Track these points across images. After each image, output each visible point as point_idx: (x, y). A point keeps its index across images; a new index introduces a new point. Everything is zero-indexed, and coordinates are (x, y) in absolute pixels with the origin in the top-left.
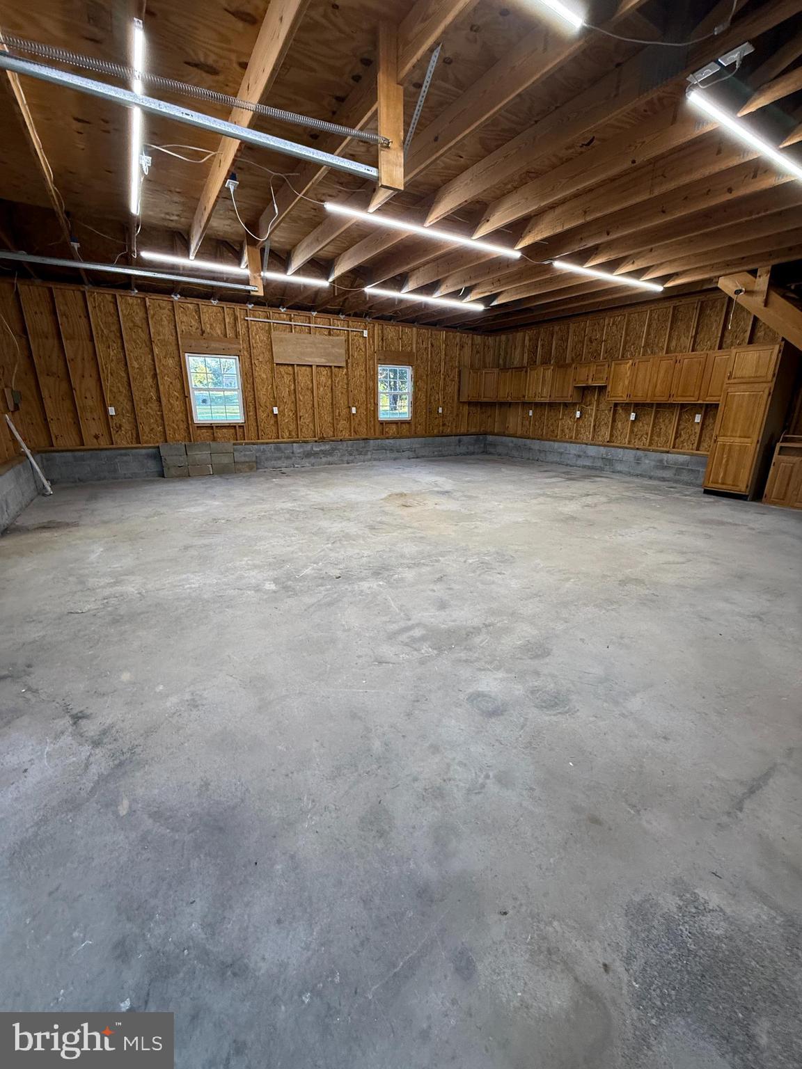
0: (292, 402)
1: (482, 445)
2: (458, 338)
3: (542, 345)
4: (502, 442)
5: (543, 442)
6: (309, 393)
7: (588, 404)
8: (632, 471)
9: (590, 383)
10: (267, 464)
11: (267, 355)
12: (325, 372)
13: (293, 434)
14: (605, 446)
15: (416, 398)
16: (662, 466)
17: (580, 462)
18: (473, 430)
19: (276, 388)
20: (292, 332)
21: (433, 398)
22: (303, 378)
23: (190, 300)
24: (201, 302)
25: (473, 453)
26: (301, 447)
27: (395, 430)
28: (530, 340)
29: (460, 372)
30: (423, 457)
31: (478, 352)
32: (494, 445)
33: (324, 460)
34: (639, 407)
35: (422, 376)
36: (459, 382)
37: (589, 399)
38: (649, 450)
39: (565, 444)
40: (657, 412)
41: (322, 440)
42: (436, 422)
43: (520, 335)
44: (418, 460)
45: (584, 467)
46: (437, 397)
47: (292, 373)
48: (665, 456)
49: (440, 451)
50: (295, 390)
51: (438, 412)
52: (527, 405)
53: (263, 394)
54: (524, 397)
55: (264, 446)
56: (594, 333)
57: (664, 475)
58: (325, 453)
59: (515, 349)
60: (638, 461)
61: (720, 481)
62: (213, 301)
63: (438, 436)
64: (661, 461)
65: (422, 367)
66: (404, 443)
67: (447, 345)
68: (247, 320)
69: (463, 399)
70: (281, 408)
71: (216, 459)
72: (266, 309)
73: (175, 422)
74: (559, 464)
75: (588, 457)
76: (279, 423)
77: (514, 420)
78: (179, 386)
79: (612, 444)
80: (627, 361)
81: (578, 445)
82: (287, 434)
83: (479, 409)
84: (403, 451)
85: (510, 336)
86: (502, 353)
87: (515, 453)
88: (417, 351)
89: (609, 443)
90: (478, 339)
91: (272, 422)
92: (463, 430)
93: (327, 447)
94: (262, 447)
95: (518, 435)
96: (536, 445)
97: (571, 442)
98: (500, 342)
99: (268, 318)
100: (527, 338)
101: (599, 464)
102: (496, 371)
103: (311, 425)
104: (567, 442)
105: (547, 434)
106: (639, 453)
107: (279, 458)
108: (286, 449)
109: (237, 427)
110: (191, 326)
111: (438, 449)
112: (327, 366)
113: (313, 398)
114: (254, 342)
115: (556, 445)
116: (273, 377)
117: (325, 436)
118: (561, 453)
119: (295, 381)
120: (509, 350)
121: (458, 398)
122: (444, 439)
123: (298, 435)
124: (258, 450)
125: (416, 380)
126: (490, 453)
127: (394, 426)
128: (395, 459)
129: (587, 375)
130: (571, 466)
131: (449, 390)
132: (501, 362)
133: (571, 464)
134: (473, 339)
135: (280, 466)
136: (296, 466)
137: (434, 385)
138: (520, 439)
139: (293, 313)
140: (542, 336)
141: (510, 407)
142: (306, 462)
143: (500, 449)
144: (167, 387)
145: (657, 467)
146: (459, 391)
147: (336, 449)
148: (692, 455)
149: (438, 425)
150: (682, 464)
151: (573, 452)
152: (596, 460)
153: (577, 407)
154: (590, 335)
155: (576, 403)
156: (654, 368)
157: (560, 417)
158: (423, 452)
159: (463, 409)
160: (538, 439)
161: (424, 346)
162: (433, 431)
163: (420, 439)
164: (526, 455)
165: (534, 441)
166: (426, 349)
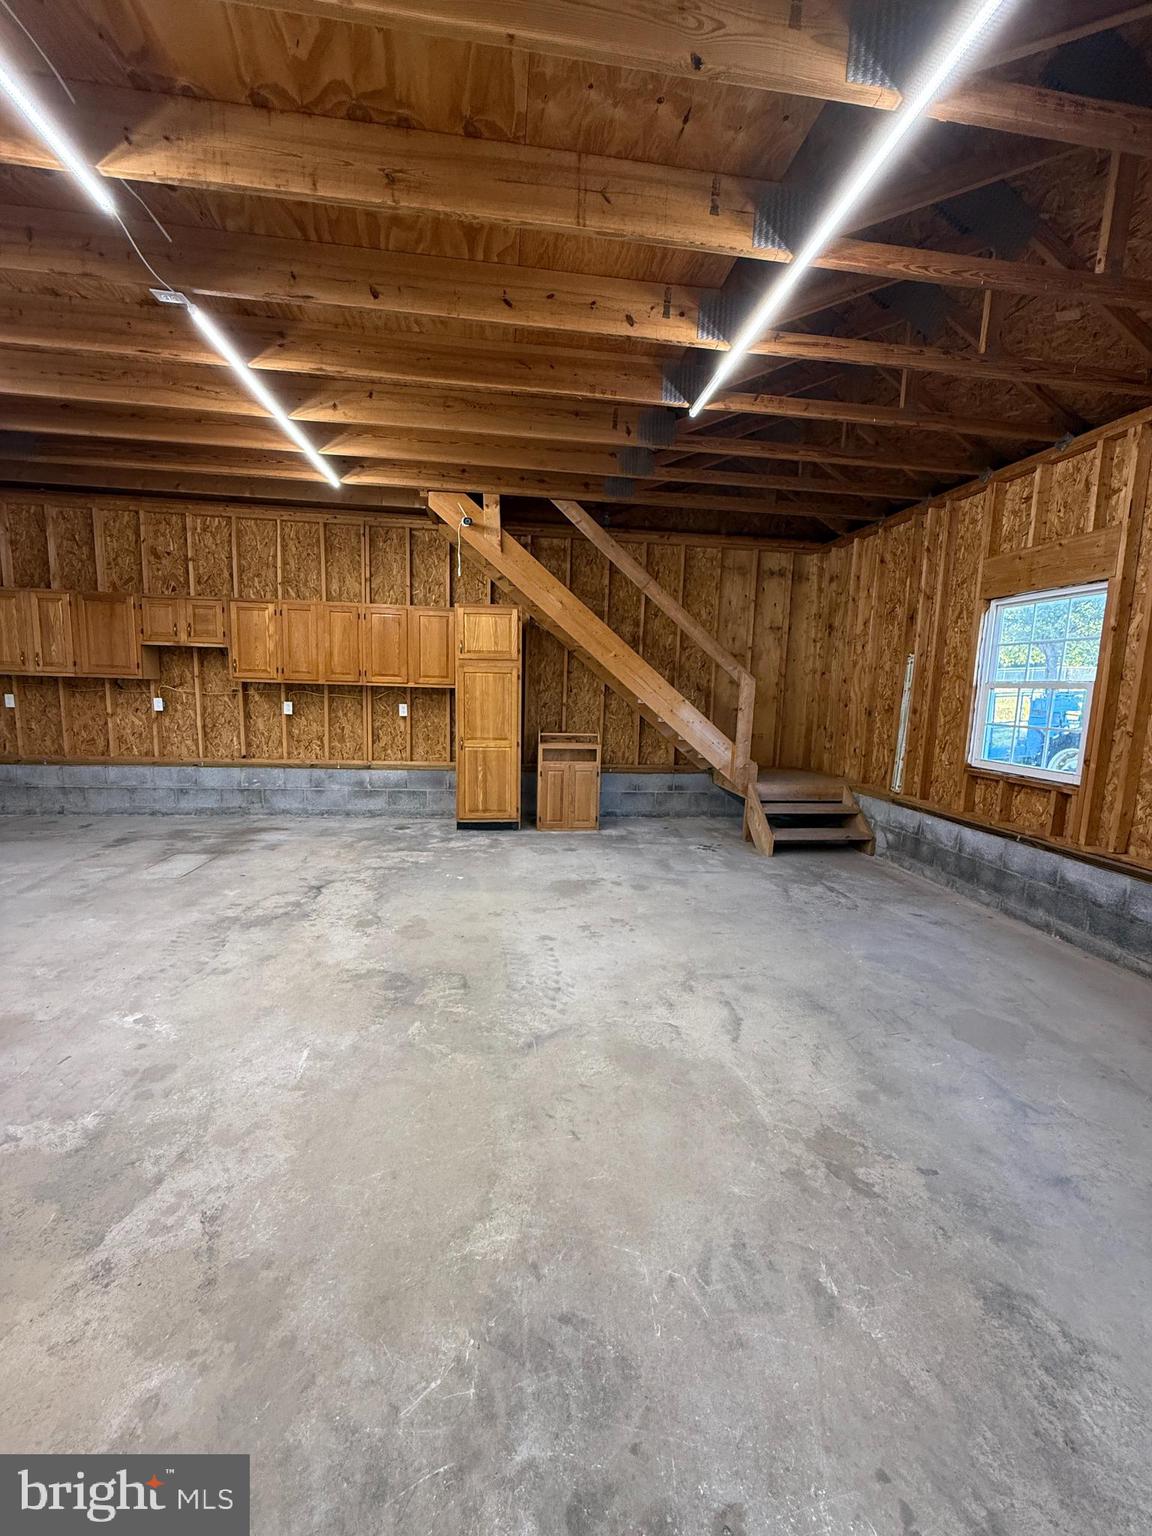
7: (178, 683)
8: (310, 808)
9: (183, 639)
14: (239, 766)
16: (363, 791)
17: (186, 804)
34: (294, 690)
37: (176, 672)
38: (334, 767)
39: (140, 770)
40: (331, 700)
45: (200, 812)
48: (366, 775)
56: (161, 539)
57: (372, 807)
60: (318, 788)
61: (481, 808)
64: (361, 783)
74: (131, 814)
75: (205, 790)
79: (249, 761)
80: (263, 606)
81: (173, 769)
89: (246, 759)
96: (48, 777)
97: (154, 764)
101: (236, 801)
104: (142, 764)
105: (75, 748)
106: (317, 773)
118: (132, 790)
129: (172, 624)
130: (164, 814)
133: (163, 810)
145: (356, 795)
148: (409, 769)
150: (396, 785)
151: (163, 784)
152: (226, 796)
153: (152, 687)
154: (150, 542)
155: (148, 681)
156: (321, 624)
157: (109, 710)
160: (50, 763)
164: (20, 803)
165: (38, 768)
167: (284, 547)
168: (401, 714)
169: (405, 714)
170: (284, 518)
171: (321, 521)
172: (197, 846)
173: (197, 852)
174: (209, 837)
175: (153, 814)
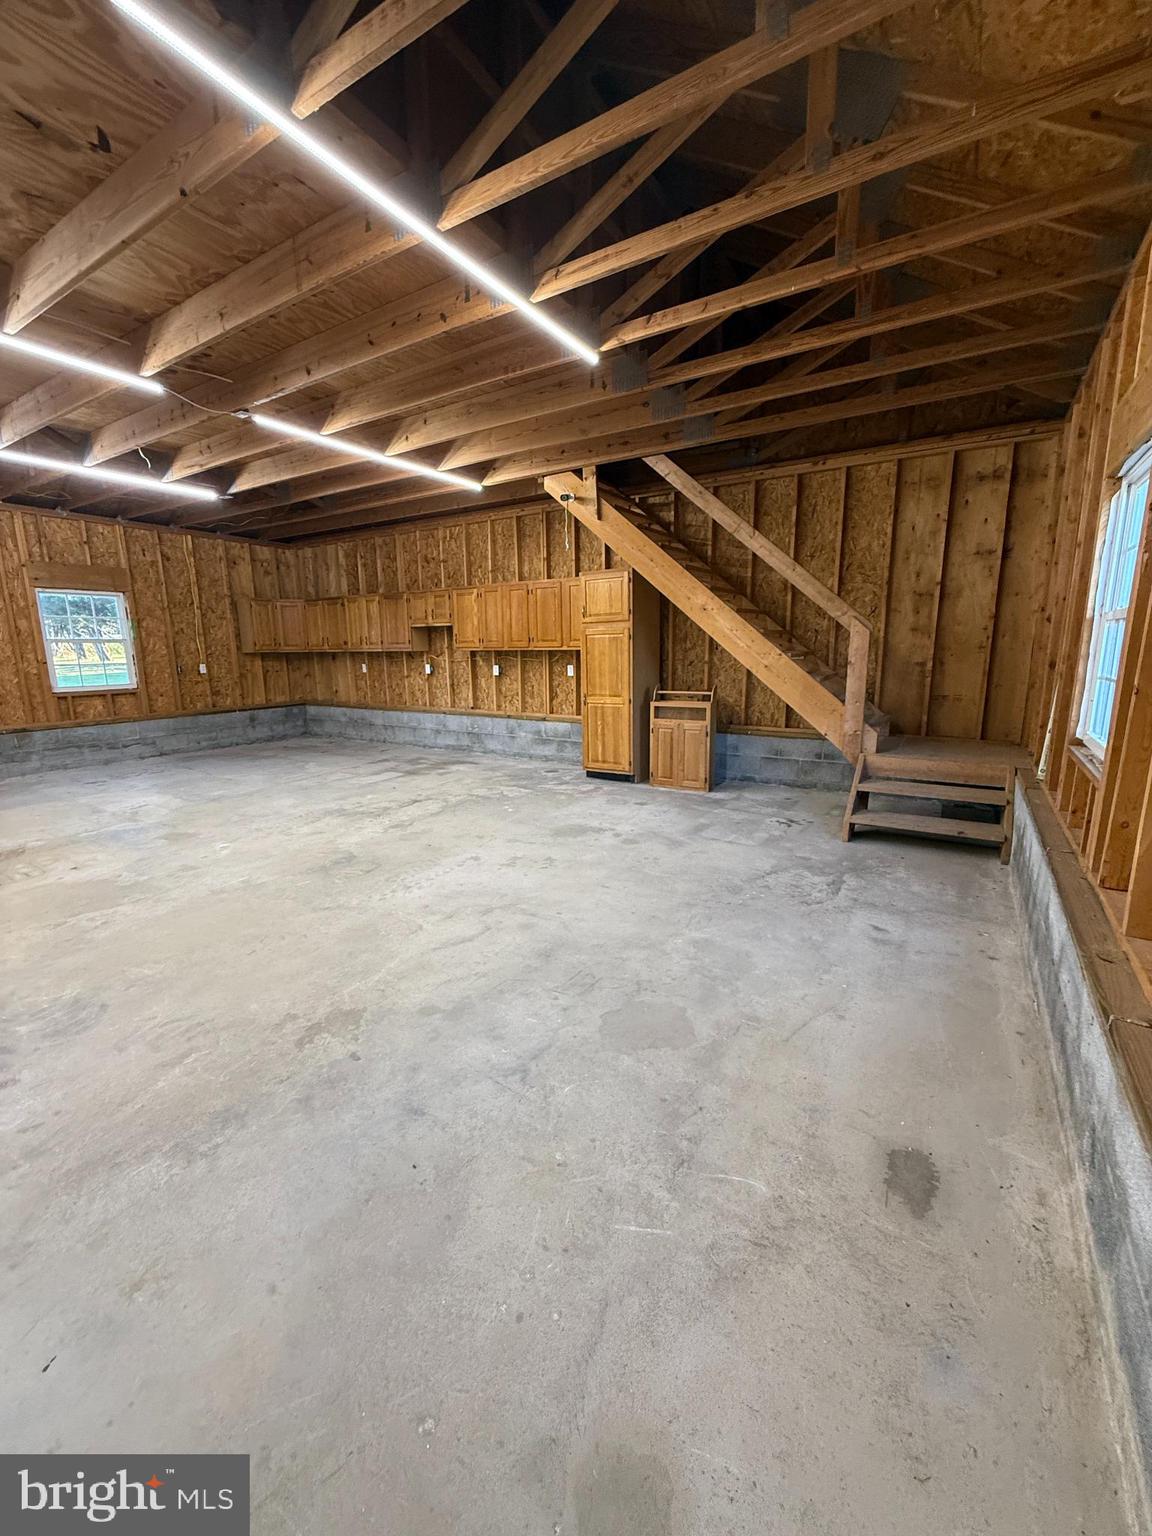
1: (300, 723)
2: (220, 551)
3: (364, 565)
4: (330, 716)
5: (386, 712)
7: (439, 652)
8: (507, 750)
9: (432, 622)
14: (469, 715)
15: (144, 649)
16: (541, 739)
17: (441, 741)
18: (280, 699)
21: (183, 648)
25: (284, 737)
27: (100, 707)
28: (345, 557)
29: (234, 605)
30: (174, 752)
34: (502, 656)
35: (149, 610)
36: (237, 621)
37: (438, 645)
38: (521, 718)
39: (419, 715)
40: (524, 664)
42: (199, 689)
43: (331, 549)
44: (162, 759)
45: (447, 747)
46: (192, 646)
48: (542, 725)
49: (210, 739)
51: (198, 671)
52: (356, 656)
54: (346, 643)
57: (547, 753)
59: (327, 571)
60: (512, 734)
61: (600, 759)
63: (204, 714)
64: (538, 732)
65: (149, 594)
66: (124, 730)
67: (198, 559)
69: (249, 649)
75: (449, 732)
77: (344, 680)
79: (477, 711)
80: (471, 591)
81: (434, 715)
85: (318, 550)
86: (310, 576)
87: (351, 732)
88: (133, 567)
89: (474, 710)
92: (260, 699)
95: (352, 704)
96: (378, 717)
97: (425, 711)
98: (304, 558)
100: (341, 553)
101: (465, 741)
104: (421, 711)
105: (392, 699)
106: (512, 722)
111: (206, 736)
115: (405, 716)
118: (415, 729)
120: (319, 572)
121: (239, 648)
122: (220, 718)
125: (138, 617)
126: (316, 735)
127: (98, 703)
128: (107, 762)
129: (425, 610)
130: (431, 747)
131: (217, 633)
132: (311, 589)
133: (429, 744)
137: (183, 626)
138: (355, 710)
140: (360, 550)
141: (334, 658)
143: (329, 727)
145: (536, 742)
146: (238, 635)
148: (572, 722)
149: (203, 695)
150: (563, 736)
151: (429, 725)
152: (461, 736)
153: (425, 657)
154: (424, 552)
155: (422, 652)
156: (505, 601)
157: (406, 674)
158: (173, 743)
159: (252, 666)
160: (381, 709)
161: (149, 558)
162: (195, 706)
163: (164, 722)
164: (367, 734)
165: (375, 712)
166: (153, 563)
167: (494, 542)
168: (569, 674)
169: (572, 674)
170: (493, 518)
171: (514, 515)
175: (424, 746)
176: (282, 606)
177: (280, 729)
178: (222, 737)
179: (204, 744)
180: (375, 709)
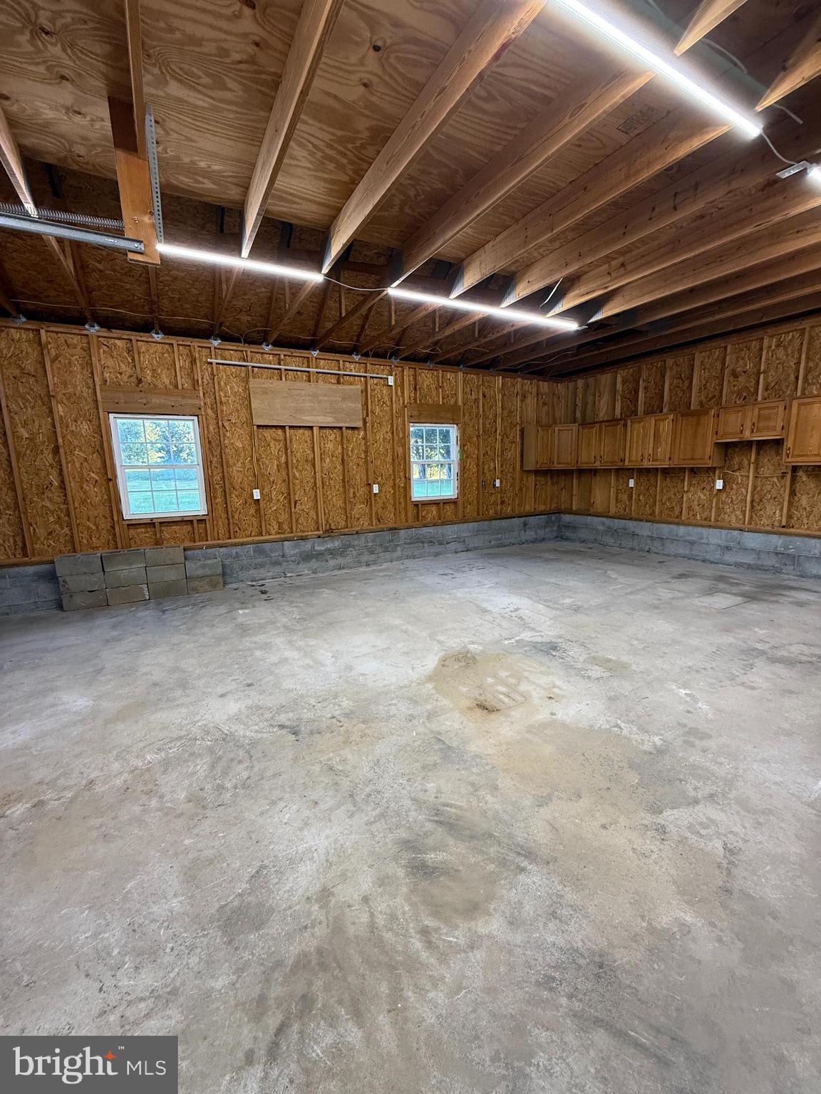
0: (284, 481)
1: (555, 528)
2: (519, 386)
3: (646, 388)
4: (586, 524)
5: (656, 525)
6: (309, 467)
7: (736, 467)
9: (747, 435)
10: (242, 575)
11: (244, 414)
12: (332, 435)
13: (286, 527)
14: (778, 533)
15: (464, 468)
17: (728, 557)
18: (542, 508)
19: (258, 460)
20: (281, 379)
21: (486, 467)
22: (300, 443)
23: (116, 333)
24: (134, 336)
25: (544, 540)
26: (295, 547)
27: (435, 512)
28: (624, 382)
29: (522, 431)
30: (476, 548)
31: (544, 404)
32: (574, 528)
33: (332, 563)
35: (470, 437)
36: (522, 444)
37: (736, 460)
39: (700, 530)
41: (330, 532)
42: (493, 499)
43: (605, 378)
44: (470, 554)
45: (738, 565)
46: (492, 466)
47: (282, 438)
49: (498, 539)
50: (287, 463)
51: (495, 485)
52: (623, 472)
53: (237, 471)
54: (623, 460)
55: (238, 549)
56: (741, 362)
58: (333, 553)
59: (600, 396)
62: (154, 335)
63: (496, 519)
65: (471, 425)
66: (450, 531)
67: (504, 395)
68: (211, 363)
69: (530, 466)
70: (266, 490)
71: (157, 575)
72: (241, 346)
73: (93, 519)
74: (689, 559)
75: (746, 549)
76: (262, 512)
77: (602, 494)
78: (99, 464)
79: (792, 530)
81: (724, 532)
82: (276, 527)
83: (549, 479)
84: (448, 543)
85: (591, 380)
86: (579, 404)
87: (610, 540)
88: (464, 404)
89: (785, 529)
90: (545, 386)
91: (252, 511)
92: (528, 508)
93: (337, 544)
94: (234, 550)
95: (610, 514)
96: (645, 529)
97: (710, 526)
98: (576, 388)
99: (244, 361)
100: (619, 379)
101: (771, 561)
102: (575, 427)
103: (312, 513)
104: (702, 526)
105: (661, 512)
107: (262, 565)
108: (272, 551)
109: (195, 522)
110: (121, 374)
111: (495, 536)
112: (335, 428)
113: (315, 473)
114: (222, 394)
115: (682, 530)
116: (252, 446)
117: (333, 527)
118: (692, 543)
119: (286, 449)
120: (590, 399)
121: (522, 466)
122: (504, 523)
123: (291, 528)
124: (230, 556)
125: (464, 443)
126: (567, 539)
127: (434, 508)
128: (437, 555)
129: (741, 425)
130: (711, 562)
131: (509, 455)
132: (578, 415)
133: (712, 559)
134: (538, 386)
135: (264, 576)
136: (289, 575)
137: (488, 449)
138: (616, 521)
139: (283, 352)
140: (645, 374)
141: (595, 475)
142: (305, 568)
143: (583, 534)
144: (78, 465)
146: (522, 456)
147: (349, 546)
149: (495, 503)
151: (714, 541)
152: (763, 556)
153: (717, 472)
154: (731, 367)
155: (715, 468)
157: (686, 489)
158: (476, 542)
159: (527, 480)
160: (647, 521)
161: (474, 397)
162: (489, 513)
163: (471, 525)
164: (629, 543)
165: (641, 523)
166: (476, 400)
172: (735, 590)
173: (735, 594)
174: (744, 585)
175: (704, 561)
176: (559, 430)
177: (541, 533)
178: (505, 539)
179: (493, 543)
180: (642, 520)
